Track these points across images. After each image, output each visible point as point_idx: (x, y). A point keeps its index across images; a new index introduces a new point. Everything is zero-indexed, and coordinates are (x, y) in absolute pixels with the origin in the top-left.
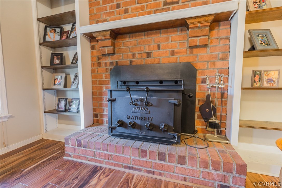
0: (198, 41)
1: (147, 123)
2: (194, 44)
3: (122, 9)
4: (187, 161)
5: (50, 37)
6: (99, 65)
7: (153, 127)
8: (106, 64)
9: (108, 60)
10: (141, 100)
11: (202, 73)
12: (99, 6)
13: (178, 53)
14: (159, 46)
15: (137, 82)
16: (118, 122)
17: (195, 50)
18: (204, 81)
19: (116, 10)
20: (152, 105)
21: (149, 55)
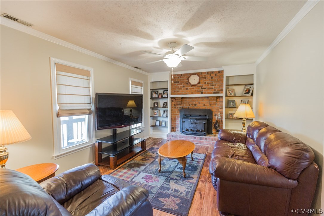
0: (213, 102)
1: (195, 130)
2: (211, 103)
3: (185, 88)
4: (208, 139)
5: (154, 96)
6: (175, 107)
7: (198, 131)
8: (178, 107)
9: (179, 106)
10: (194, 122)
11: (215, 113)
12: (176, 86)
13: (206, 105)
14: (199, 102)
15: (191, 115)
16: (186, 129)
17: (212, 105)
18: (215, 116)
19: (183, 88)
20: (197, 124)
21: (195, 105)
